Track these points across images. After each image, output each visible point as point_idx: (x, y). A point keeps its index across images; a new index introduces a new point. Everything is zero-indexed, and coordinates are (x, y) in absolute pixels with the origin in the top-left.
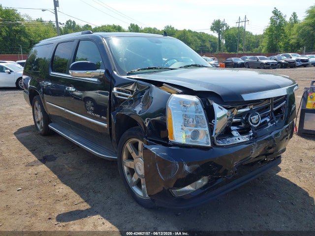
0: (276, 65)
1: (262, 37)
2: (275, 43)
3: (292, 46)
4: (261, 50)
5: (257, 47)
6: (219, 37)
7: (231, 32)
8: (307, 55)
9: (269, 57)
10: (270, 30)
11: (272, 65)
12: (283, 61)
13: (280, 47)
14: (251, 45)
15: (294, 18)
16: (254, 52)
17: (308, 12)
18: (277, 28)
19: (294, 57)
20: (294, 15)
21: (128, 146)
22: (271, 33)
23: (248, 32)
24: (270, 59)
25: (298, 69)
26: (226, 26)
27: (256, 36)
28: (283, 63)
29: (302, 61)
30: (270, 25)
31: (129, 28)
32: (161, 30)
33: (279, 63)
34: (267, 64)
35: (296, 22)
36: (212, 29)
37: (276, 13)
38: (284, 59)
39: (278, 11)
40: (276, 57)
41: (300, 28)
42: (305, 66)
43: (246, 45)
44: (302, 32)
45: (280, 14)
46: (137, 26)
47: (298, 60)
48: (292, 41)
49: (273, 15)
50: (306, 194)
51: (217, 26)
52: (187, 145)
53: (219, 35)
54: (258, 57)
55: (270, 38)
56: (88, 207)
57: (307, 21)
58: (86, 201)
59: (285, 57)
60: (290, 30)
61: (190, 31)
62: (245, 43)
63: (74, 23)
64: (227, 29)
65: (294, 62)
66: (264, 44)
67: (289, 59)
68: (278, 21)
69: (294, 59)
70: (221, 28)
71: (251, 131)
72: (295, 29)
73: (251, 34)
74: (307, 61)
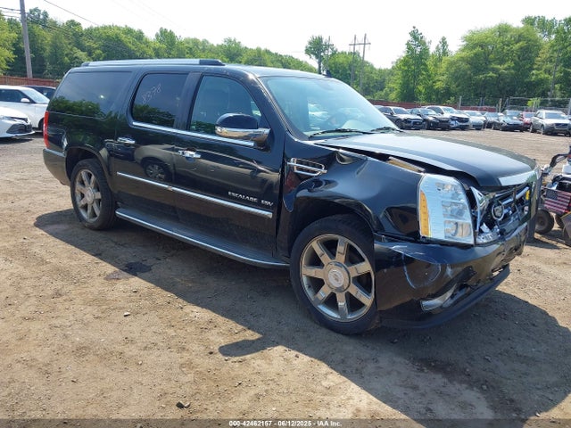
0: (420, 124)
1: (391, 72)
2: (411, 86)
3: (437, 92)
4: (387, 95)
5: (382, 90)
6: (320, 67)
7: (341, 60)
8: (465, 111)
9: (410, 110)
10: (405, 62)
11: (415, 123)
12: (431, 119)
13: (420, 93)
14: (371, 85)
15: (443, 46)
16: (376, 98)
17: (465, 38)
18: (417, 59)
19: (448, 113)
20: (444, 42)
21: (315, 245)
22: (406, 68)
23: (367, 62)
24: (411, 113)
25: (453, 132)
26: (332, 49)
27: (380, 70)
28: (431, 122)
29: (460, 120)
30: (404, 55)
31: (157, 35)
32: (215, 45)
33: (425, 120)
34: (406, 121)
35: (445, 53)
36: (308, 51)
37: (415, 35)
38: (432, 115)
39: (419, 32)
40: (420, 110)
41: (451, 64)
42: (463, 128)
43: (364, 84)
44: (456, 72)
45: (422, 38)
46: (171, 33)
47: (453, 119)
48: (439, 85)
49: (410, 38)
50: (545, 313)
51: (316, 47)
52: (444, 241)
53: (319, 63)
54: (392, 108)
55: (404, 77)
56: (257, 336)
57: (464, 54)
58: (249, 329)
59: (433, 112)
60: (436, 65)
61: (268, 52)
62: (364, 81)
63: (46, 15)
64: (334, 53)
65: (447, 122)
66: (394, 85)
67: (439, 116)
68: (418, 49)
69: (447, 115)
70: (323, 51)
71: (496, 227)
72: (444, 65)
73: (372, 67)
74: (467, 120)
